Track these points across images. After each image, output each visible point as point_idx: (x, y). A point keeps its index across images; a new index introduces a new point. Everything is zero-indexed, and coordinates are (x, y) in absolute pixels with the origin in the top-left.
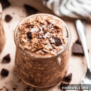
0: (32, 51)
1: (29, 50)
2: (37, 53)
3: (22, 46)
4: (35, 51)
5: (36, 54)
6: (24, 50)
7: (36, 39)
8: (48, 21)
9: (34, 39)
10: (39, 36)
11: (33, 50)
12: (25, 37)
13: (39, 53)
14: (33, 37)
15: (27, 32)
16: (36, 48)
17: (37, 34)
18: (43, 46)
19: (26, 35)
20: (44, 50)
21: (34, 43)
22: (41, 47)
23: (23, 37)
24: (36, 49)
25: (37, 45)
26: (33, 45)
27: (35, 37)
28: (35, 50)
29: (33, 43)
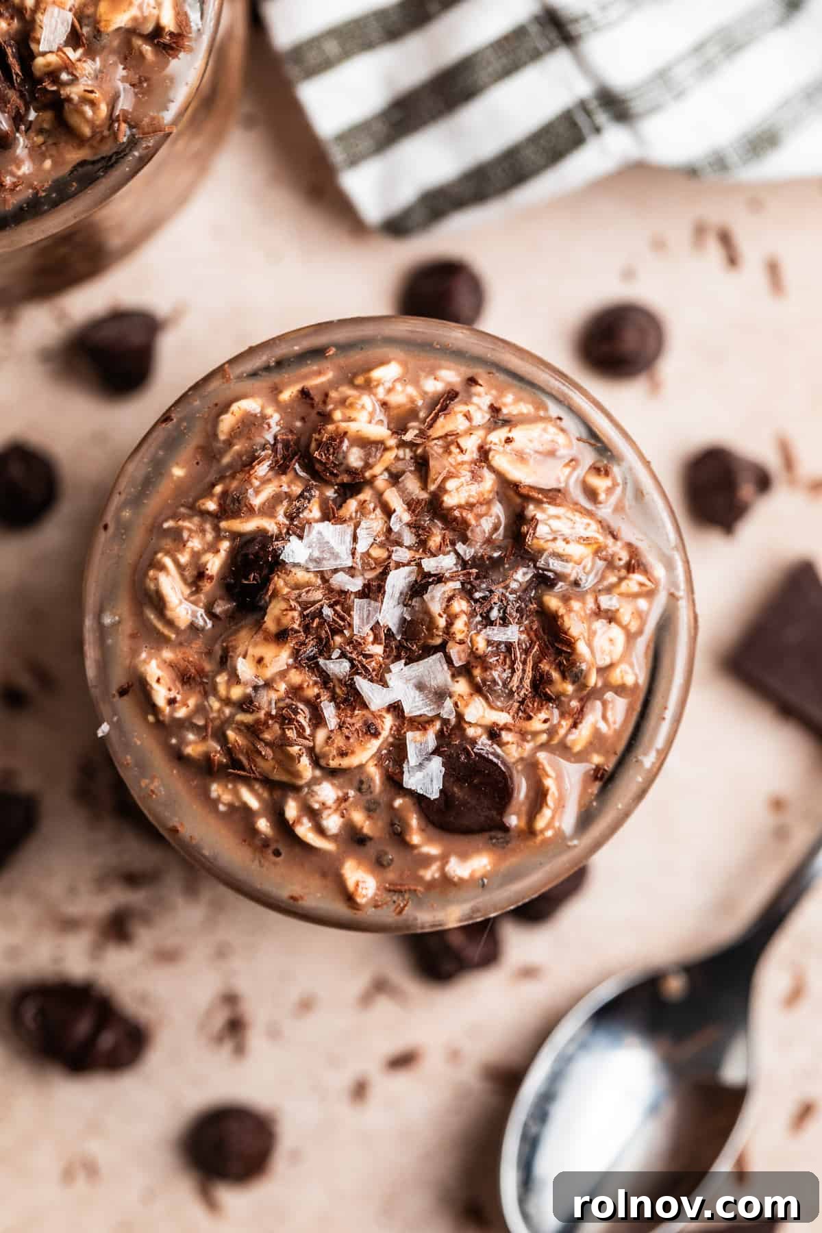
0: (183, 742)
1: (159, 724)
2: (216, 789)
3: (128, 627)
4: (206, 770)
5: (206, 793)
6: (123, 692)
7: (280, 658)
8: (531, 510)
9: (268, 651)
10: (325, 648)
11: (194, 747)
12: (201, 575)
13: (231, 806)
14: (270, 624)
15: (249, 525)
16: (229, 751)
17: (327, 611)
18: (297, 775)
19: (225, 545)
20: (292, 810)
21: (236, 693)
22: (278, 776)
23: (184, 558)
24: (219, 757)
25: (253, 731)
26: (227, 701)
27: (281, 636)
28: (207, 758)
29: (234, 678)
